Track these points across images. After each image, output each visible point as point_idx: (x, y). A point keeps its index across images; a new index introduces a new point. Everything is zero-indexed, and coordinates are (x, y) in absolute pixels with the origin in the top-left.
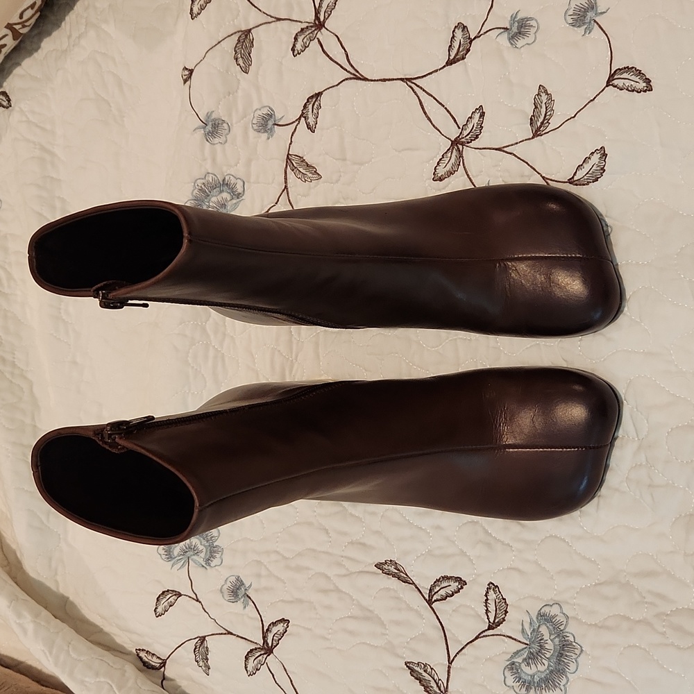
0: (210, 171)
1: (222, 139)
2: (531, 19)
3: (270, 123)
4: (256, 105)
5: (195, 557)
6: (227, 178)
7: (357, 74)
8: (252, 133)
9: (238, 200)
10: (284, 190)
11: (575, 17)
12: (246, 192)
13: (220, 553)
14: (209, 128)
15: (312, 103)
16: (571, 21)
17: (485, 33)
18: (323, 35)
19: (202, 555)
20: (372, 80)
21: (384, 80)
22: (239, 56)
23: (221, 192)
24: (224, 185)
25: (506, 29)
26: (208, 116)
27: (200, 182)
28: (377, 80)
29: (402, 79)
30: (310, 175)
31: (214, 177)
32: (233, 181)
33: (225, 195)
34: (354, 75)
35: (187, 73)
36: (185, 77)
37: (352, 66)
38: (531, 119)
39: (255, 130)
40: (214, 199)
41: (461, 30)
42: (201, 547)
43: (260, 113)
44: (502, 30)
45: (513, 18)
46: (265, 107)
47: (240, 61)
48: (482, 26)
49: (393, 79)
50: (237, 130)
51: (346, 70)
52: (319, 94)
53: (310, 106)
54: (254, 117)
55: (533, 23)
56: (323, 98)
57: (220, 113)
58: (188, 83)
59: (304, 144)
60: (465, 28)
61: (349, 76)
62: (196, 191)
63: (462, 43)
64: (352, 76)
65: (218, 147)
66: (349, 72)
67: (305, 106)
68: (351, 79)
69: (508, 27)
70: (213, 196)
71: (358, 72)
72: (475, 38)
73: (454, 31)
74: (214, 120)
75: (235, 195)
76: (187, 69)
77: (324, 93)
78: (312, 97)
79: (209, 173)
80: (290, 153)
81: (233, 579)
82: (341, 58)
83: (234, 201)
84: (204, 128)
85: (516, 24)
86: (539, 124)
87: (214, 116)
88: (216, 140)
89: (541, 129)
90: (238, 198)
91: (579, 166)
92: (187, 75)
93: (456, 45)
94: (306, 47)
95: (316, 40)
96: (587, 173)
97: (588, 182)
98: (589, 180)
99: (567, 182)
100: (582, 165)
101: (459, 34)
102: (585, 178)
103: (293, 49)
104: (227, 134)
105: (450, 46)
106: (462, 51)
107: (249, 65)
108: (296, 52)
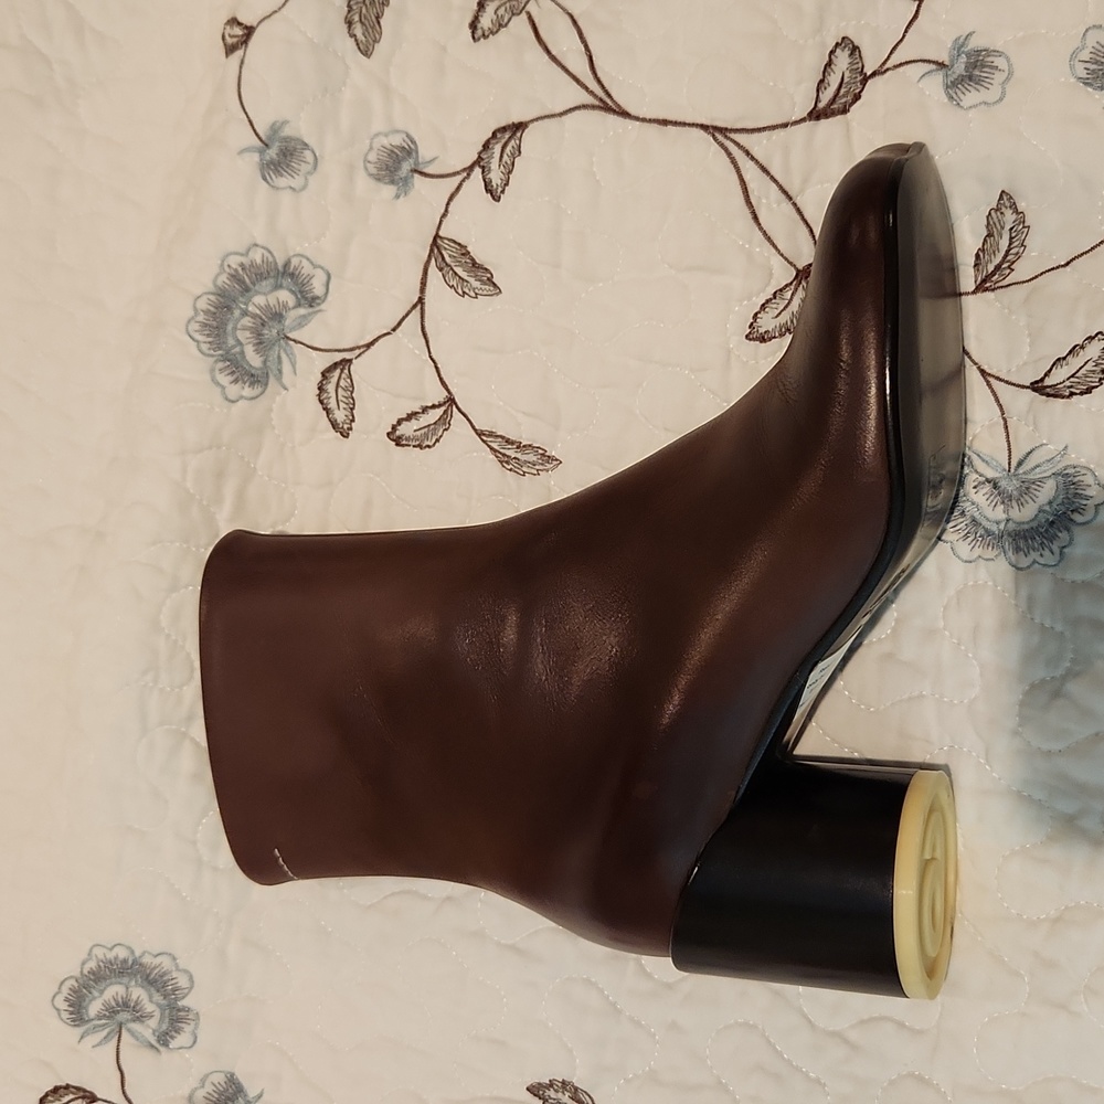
0: (259, 242)
1: (297, 182)
2: (999, 54)
3: (406, 167)
4: (378, 125)
5: (136, 1026)
6: (295, 262)
7: (608, 101)
8: (363, 183)
9: (311, 310)
10: (414, 306)
11: (1093, 66)
12: (329, 298)
13: (193, 1023)
14: (272, 153)
15: (503, 141)
16: (1083, 74)
17: (896, 67)
18: (540, 7)
19: (153, 1023)
20: (637, 119)
21: (665, 122)
22: (356, 18)
23: (278, 287)
24: (286, 274)
25: (941, 65)
26: (275, 129)
27: (234, 261)
28: (650, 121)
29: (704, 127)
30: (476, 284)
31: (266, 254)
32: (307, 269)
33: (285, 296)
34: (601, 100)
35: (238, 31)
36: (229, 41)
37: (599, 81)
38: (977, 256)
39: (371, 175)
40: (259, 300)
41: (847, 52)
42: (149, 1007)
43: (385, 141)
44: (933, 67)
45: (959, 46)
46: (398, 131)
47: (358, 30)
48: (891, 53)
49: (684, 124)
50: (331, 168)
51: (587, 89)
52: (519, 127)
53: (497, 149)
54: (371, 148)
55: (999, 62)
56: (529, 137)
57: (302, 128)
58: (239, 53)
59: (473, 223)
60: (855, 50)
61: (590, 100)
62: (224, 278)
63: (846, 80)
64: (597, 103)
65: (286, 197)
66: (592, 93)
67: (486, 146)
68: (593, 107)
69: (946, 63)
70: (258, 293)
71: (609, 96)
72: (874, 74)
73: (832, 52)
74: (287, 139)
75: (306, 299)
76: (239, 24)
77: (531, 126)
78: (503, 129)
79: (256, 245)
80: (441, 233)
81: (220, 1079)
82: (579, 66)
83: (302, 311)
84: (261, 152)
85: (963, 58)
86: (991, 268)
87: (287, 132)
88: (282, 182)
89: (994, 278)
90: (311, 306)
91: (1059, 359)
92: (240, 37)
93: (834, 81)
94: (500, 25)
95: (524, 16)
96: (1073, 376)
97: (1072, 394)
98: (1072, 390)
99: (1028, 387)
100: (1064, 358)
101: (843, 60)
102: (1067, 383)
103: (473, 26)
104: (309, 173)
105: (822, 81)
106: (844, 96)
107: (376, 41)
108: (479, 32)
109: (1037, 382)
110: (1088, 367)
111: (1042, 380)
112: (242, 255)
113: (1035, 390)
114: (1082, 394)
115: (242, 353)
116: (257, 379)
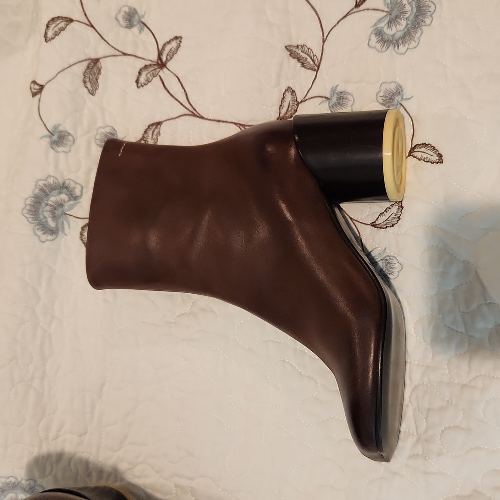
0: (51, 175)
1: (66, 149)
2: (349, 94)
4: (100, 124)
6: (67, 182)
7: (195, 112)
8: (95, 147)
9: (75, 202)
11: (385, 99)
12: (83, 197)
14: (55, 138)
15: (153, 130)
16: (382, 102)
17: (310, 99)
18: (164, 73)
20: (208, 120)
21: (219, 121)
22: (88, 80)
23: (61, 193)
24: (64, 188)
25: (328, 99)
26: (56, 127)
27: (41, 183)
28: (213, 121)
29: (236, 124)
31: (55, 180)
32: (72, 185)
33: (64, 197)
34: (192, 112)
35: (37, 87)
36: (34, 91)
37: (191, 105)
39: (98, 145)
40: (53, 199)
41: (290, 94)
43: (103, 131)
44: (324, 99)
45: (334, 90)
46: (108, 126)
47: (89, 85)
48: (308, 93)
49: (227, 122)
50: (82, 142)
51: (186, 108)
52: (159, 124)
53: (151, 133)
54: (97, 134)
55: (350, 98)
56: (163, 128)
57: (67, 127)
58: (38, 96)
60: (293, 92)
61: (188, 112)
62: (37, 191)
63: (291, 105)
64: (191, 114)
65: (62, 156)
66: (188, 109)
67: (146, 132)
68: (189, 115)
69: (330, 98)
70: (52, 196)
71: (196, 111)
72: (302, 102)
73: (284, 94)
74: (61, 132)
75: (73, 197)
76: (38, 84)
77: (164, 123)
78: (153, 125)
79: (50, 176)
82: (182, 98)
83: (72, 203)
84: (50, 137)
85: (336, 96)
87: (61, 129)
88: (61, 149)
90: (75, 200)
91: (381, 214)
92: (38, 90)
93: (286, 105)
94: (149, 82)
95: (158, 78)
96: (387, 220)
97: (387, 227)
98: (387, 226)
99: (370, 225)
100: (383, 213)
101: (289, 97)
102: (385, 223)
103: (137, 82)
104: (72, 145)
105: (281, 106)
106: (290, 111)
107: (97, 89)
108: (140, 85)
109: (373, 223)
110: (393, 216)
111: (375, 222)
112: (45, 181)
113: (372, 226)
114: (391, 227)
115: (47, 222)
116: (54, 232)
